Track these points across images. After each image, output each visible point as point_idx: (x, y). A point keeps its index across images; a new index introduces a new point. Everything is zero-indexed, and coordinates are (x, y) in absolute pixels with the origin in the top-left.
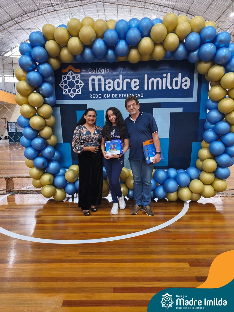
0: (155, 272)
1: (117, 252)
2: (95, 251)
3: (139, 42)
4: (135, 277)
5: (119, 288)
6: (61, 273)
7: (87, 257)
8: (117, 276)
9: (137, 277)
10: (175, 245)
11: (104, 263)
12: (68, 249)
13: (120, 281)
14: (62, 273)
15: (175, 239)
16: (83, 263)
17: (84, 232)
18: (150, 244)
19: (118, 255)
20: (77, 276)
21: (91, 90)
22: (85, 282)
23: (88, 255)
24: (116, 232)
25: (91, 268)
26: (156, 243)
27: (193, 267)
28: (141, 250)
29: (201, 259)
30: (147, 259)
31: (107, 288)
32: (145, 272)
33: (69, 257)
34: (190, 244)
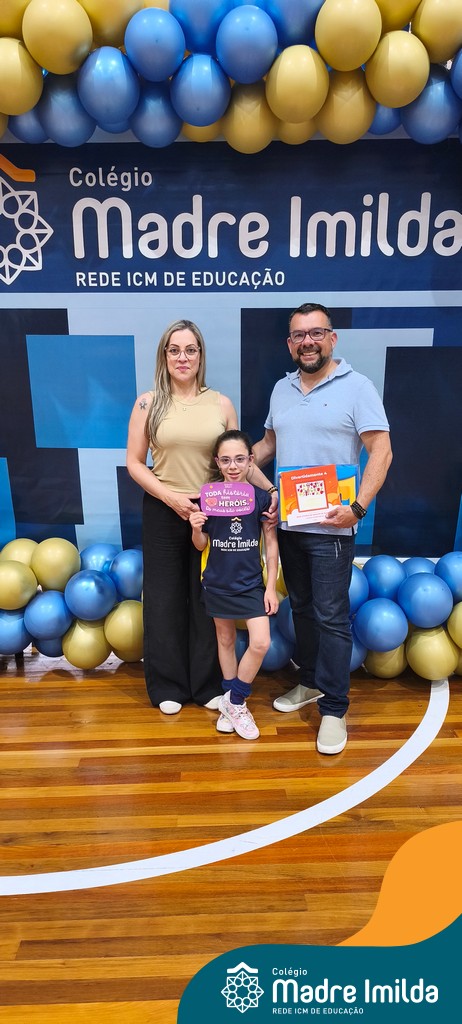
1: (176, 938)
2: (83, 934)
3: (269, 66)
11: (117, 1000)
16: (32, 1002)
17: (49, 830)
18: (311, 891)
21: (80, 252)
23: (55, 957)
24: (174, 830)
26: (335, 886)
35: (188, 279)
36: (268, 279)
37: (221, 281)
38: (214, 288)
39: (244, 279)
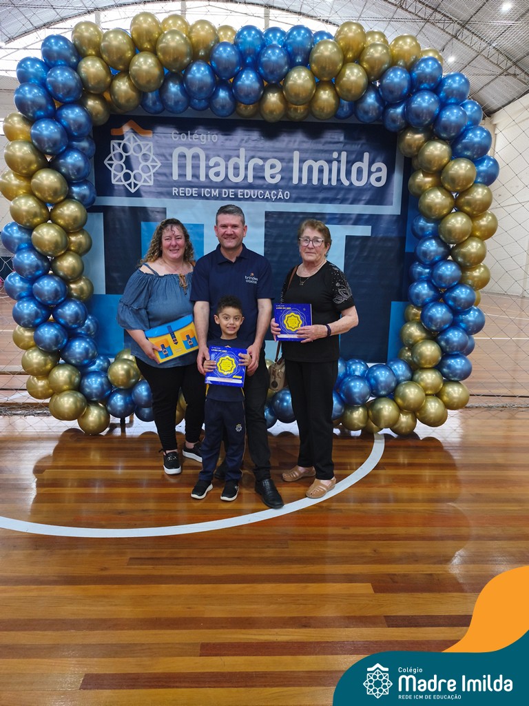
0: (298, 606)
1: (215, 558)
2: (164, 555)
4: (251, 618)
5: (214, 644)
6: (82, 608)
7: (148, 570)
8: (211, 616)
9: (257, 618)
10: (345, 542)
11: (182, 584)
12: (104, 551)
13: (216, 628)
14: (86, 608)
15: (346, 527)
16: (137, 584)
17: (145, 508)
18: (292, 540)
19: (217, 565)
20: (121, 617)
22: (138, 629)
23: (149, 565)
25: (153, 596)
26: (304, 538)
27: (381, 593)
28: (270, 552)
29: (399, 575)
30: (281, 575)
31: (185, 644)
32: (275, 606)
33: (105, 569)
34: (380, 540)
35: (236, 195)
36: (280, 195)
37: (254, 196)
38: (250, 199)
39: (267, 195)
